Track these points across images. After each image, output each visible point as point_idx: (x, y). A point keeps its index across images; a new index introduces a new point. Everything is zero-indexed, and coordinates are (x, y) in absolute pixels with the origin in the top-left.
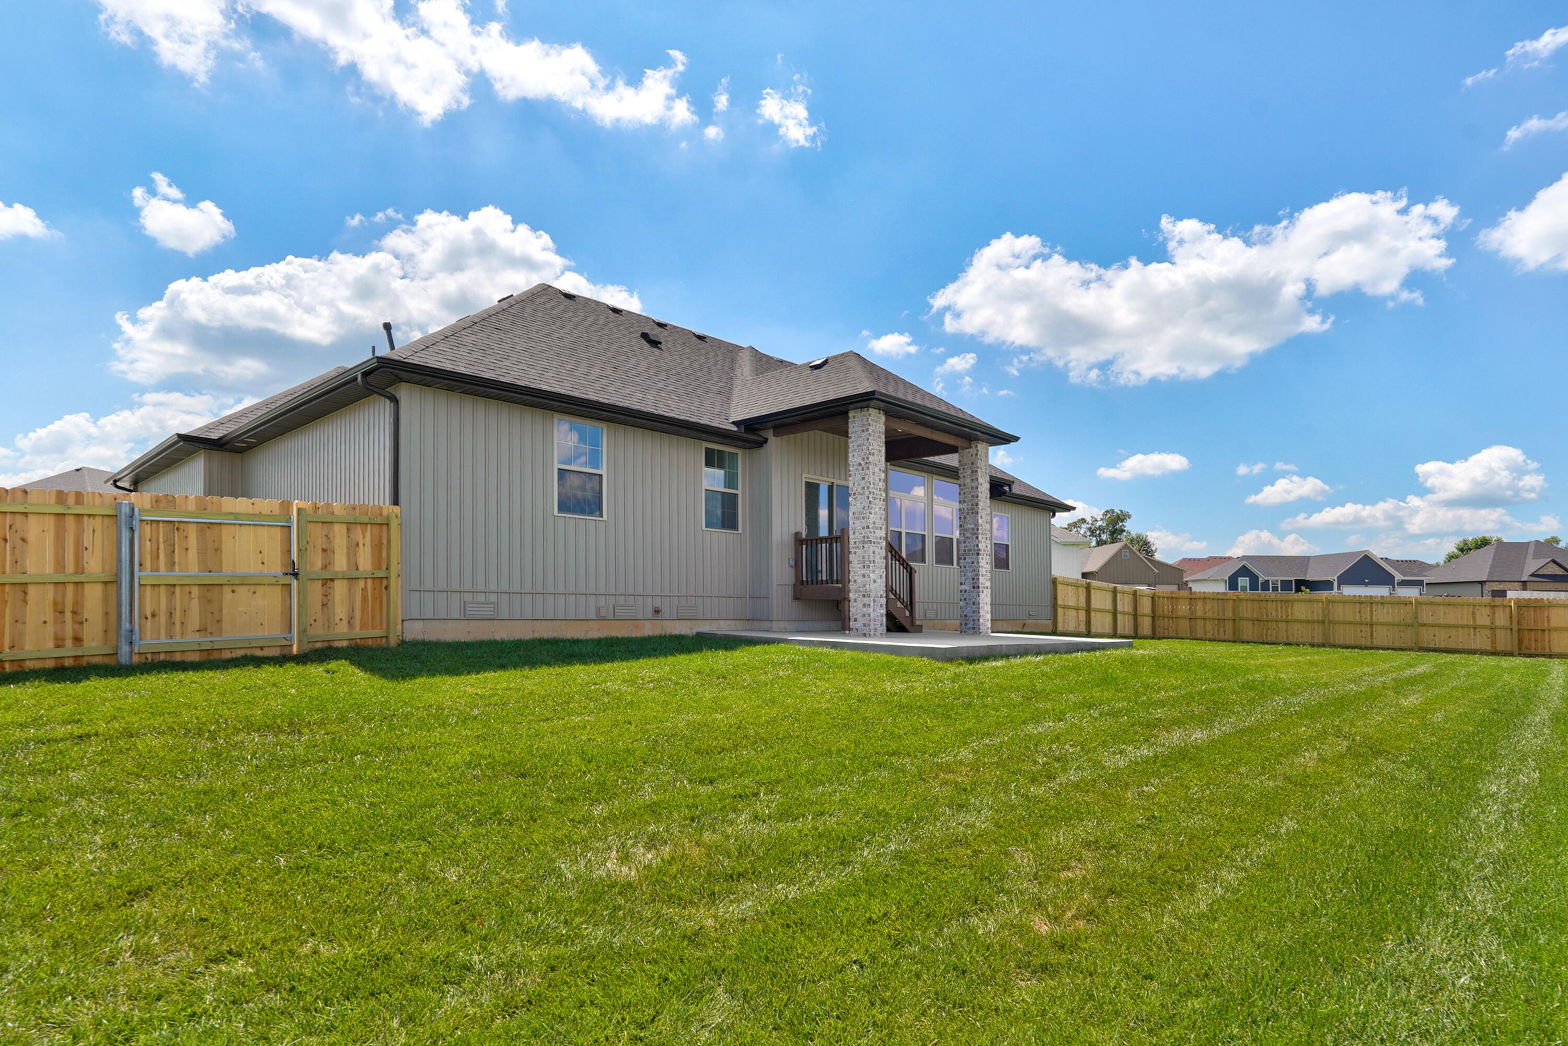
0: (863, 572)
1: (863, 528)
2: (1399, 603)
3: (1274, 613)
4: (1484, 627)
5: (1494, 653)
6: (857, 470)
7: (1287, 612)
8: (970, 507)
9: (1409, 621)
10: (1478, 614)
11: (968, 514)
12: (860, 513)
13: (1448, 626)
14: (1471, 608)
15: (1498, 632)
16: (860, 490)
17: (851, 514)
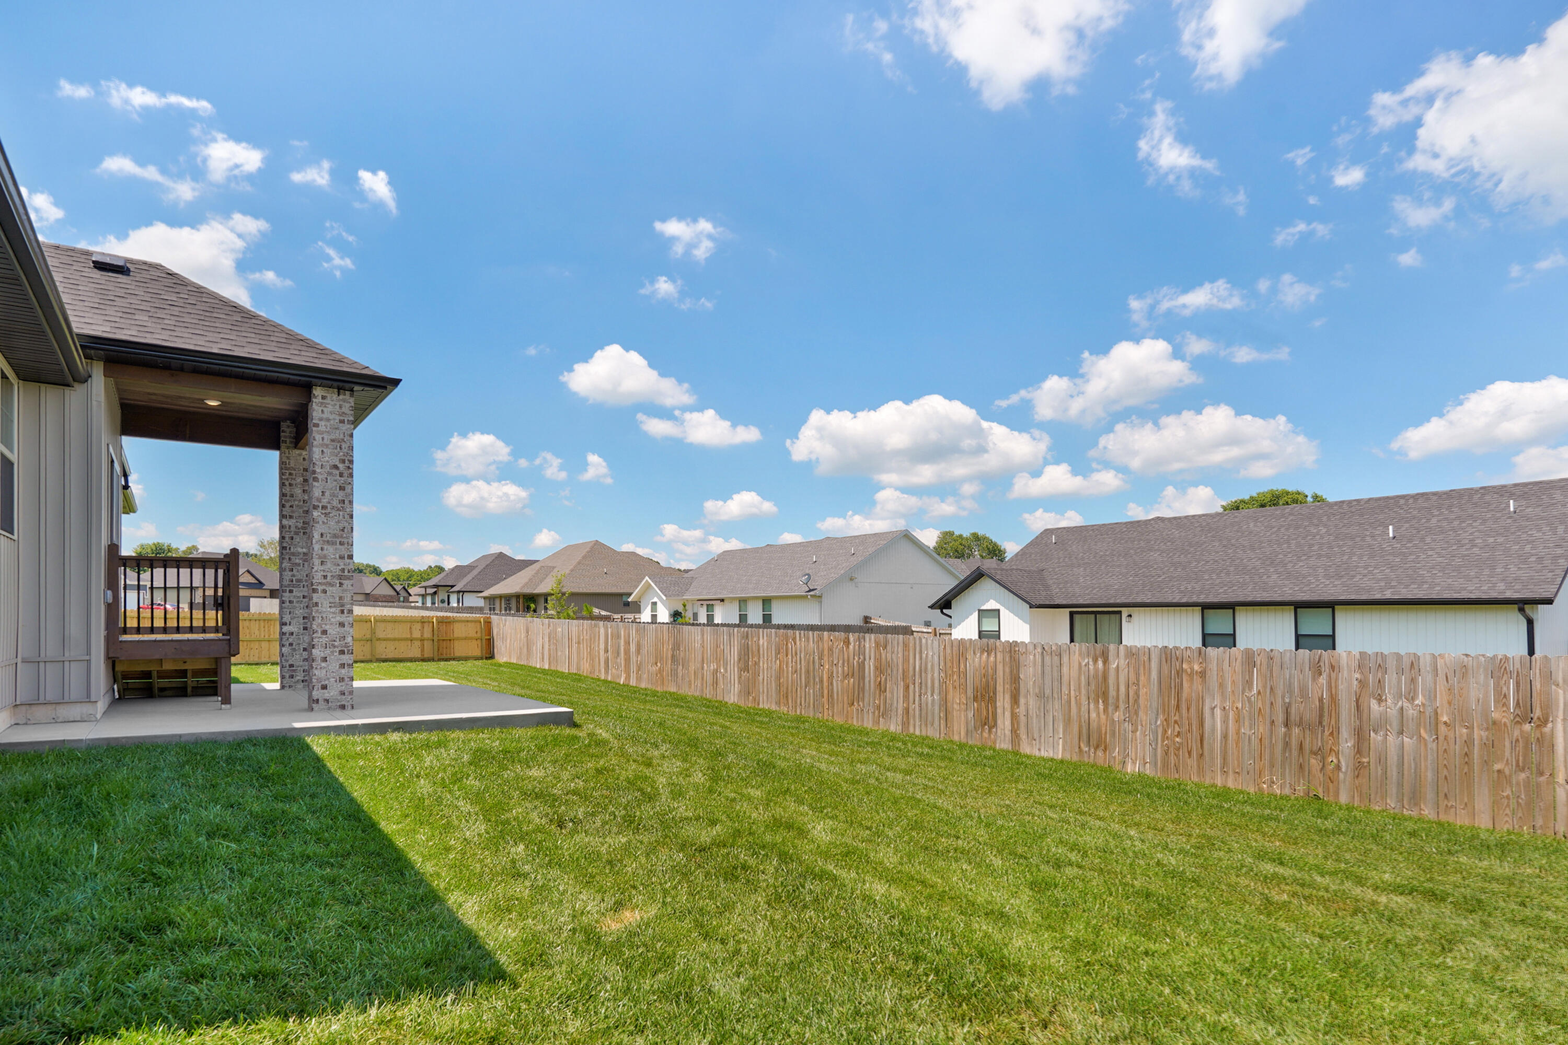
0: (339, 618)
1: (342, 557)
2: (361, 621)
3: (257, 632)
4: (417, 639)
5: (423, 660)
6: (329, 474)
7: (269, 630)
8: (300, 525)
9: (368, 636)
10: (413, 628)
11: (297, 533)
12: (335, 536)
13: (394, 640)
14: (409, 625)
15: (426, 643)
16: (335, 503)
17: (316, 536)
